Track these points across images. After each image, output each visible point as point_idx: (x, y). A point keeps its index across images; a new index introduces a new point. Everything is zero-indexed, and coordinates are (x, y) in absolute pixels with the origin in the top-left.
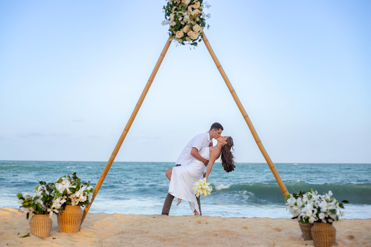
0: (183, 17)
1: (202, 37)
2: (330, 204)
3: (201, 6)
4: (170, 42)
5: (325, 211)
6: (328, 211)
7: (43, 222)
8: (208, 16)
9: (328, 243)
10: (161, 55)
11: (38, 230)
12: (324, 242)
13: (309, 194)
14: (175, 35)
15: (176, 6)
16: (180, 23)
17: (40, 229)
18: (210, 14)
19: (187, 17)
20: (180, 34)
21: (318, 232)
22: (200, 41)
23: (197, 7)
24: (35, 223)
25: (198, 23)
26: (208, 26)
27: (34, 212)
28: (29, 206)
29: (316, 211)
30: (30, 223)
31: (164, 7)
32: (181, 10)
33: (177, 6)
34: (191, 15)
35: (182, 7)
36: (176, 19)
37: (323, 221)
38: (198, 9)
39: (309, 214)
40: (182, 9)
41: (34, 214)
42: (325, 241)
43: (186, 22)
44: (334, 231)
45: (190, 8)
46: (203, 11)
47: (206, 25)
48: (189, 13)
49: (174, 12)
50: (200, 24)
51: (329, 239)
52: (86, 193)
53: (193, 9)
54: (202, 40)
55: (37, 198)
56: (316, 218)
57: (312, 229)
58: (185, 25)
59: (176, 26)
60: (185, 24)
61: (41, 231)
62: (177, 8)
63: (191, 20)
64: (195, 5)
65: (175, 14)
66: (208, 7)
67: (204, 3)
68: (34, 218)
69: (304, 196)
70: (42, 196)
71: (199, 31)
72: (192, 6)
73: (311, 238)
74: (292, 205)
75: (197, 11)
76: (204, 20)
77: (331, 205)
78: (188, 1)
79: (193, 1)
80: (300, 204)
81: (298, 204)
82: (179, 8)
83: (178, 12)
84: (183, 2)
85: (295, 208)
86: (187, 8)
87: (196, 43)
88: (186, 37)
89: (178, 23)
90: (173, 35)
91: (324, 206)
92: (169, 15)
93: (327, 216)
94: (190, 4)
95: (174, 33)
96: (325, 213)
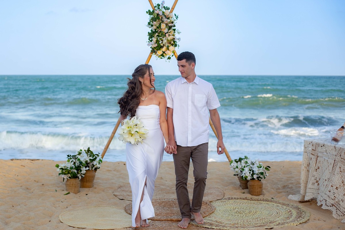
0: (162, 40)
1: (174, 53)
2: (260, 169)
3: (174, 33)
4: (151, 56)
6: (259, 173)
8: (179, 39)
9: (258, 192)
11: (73, 189)
12: (256, 191)
13: (245, 161)
15: (157, 33)
17: (74, 188)
18: (180, 38)
19: (165, 41)
20: (160, 52)
21: (252, 186)
23: (172, 34)
24: (71, 184)
25: (172, 45)
26: (179, 46)
27: (69, 177)
29: (251, 173)
30: (66, 184)
31: (149, 33)
32: (161, 36)
34: (168, 40)
35: (162, 34)
36: (158, 42)
37: (256, 179)
38: (173, 35)
41: (69, 179)
44: (262, 185)
45: (167, 35)
46: (176, 36)
47: (178, 46)
48: (167, 38)
49: (156, 37)
50: (174, 46)
51: (259, 190)
52: (100, 162)
53: (169, 35)
54: (174, 55)
55: (71, 168)
56: (251, 177)
57: (248, 184)
58: (163, 47)
59: (158, 47)
60: (164, 45)
61: (74, 189)
63: (168, 43)
64: (171, 33)
66: (179, 33)
67: (176, 31)
68: (70, 181)
69: (242, 161)
70: (74, 167)
71: (173, 50)
72: (169, 34)
73: (247, 188)
74: (235, 168)
76: (176, 43)
78: (166, 31)
79: (169, 30)
80: (240, 167)
81: (238, 167)
82: (160, 34)
83: (159, 37)
84: (162, 30)
85: (237, 170)
86: (165, 35)
87: (170, 58)
88: (164, 54)
89: (159, 44)
90: (155, 52)
91: (256, 170)
92: (152, 38)
93: (258, 176)
94: (167, 33)
95: (156, 51)
96: (257, 174)
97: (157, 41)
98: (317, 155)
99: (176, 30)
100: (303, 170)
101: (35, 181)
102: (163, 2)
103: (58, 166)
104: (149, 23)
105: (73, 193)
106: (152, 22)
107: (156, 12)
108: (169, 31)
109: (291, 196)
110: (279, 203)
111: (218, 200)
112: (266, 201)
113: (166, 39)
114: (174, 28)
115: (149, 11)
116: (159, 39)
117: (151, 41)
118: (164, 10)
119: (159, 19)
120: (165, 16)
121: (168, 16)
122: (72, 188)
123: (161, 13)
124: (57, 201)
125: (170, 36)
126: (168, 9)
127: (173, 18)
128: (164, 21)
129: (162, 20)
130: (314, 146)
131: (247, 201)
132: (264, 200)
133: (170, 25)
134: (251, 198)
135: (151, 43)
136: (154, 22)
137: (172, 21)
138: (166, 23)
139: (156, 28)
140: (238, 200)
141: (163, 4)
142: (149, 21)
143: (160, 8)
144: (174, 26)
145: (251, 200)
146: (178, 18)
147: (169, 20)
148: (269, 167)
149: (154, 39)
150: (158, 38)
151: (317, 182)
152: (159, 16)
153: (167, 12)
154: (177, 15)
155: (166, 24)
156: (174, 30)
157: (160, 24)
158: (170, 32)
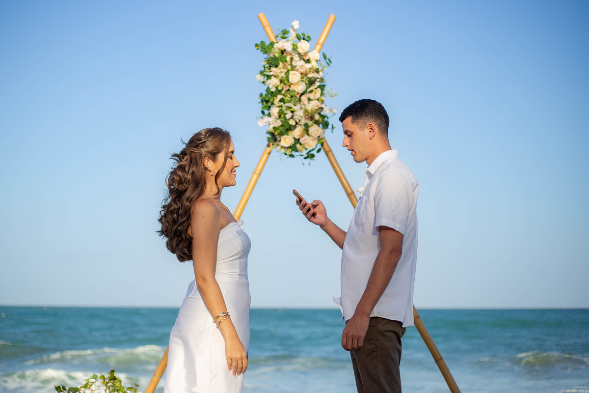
0: (293, 112)
1: (322, 145)
3: (322, 94)
14: (280, 141)
15: (281, 94)
16: (288, 122)
19: (299, 114)
20: (287, 140)
22: (319, 151)
23: (316, 97)
25: (317, 122)
26: (333, 128)
31: (261, 95)
32: (289, 102)
33: (283, 95)
34: (306, 111)
35: (292, 96)
36: (282, 116)
38: (318, 100)
40: (291, 100)
43: (298, 121)
45: (304, 98)
46: (325, 104)
47: (330, 126)
48: (303, 107)
49: (278, 105)
50: (321, 125)
53: (309, 100)
54: (322, 151)
58: (295, 127)
59: (282, 128)
60: (297, 123)
62: (284, 97)
63: (307, 119)
64: (313, 93)
65: (281, 108)
66: (332, 96)
71: (318, 135)
75: (315, 104)
76: (326, 119)
79: (310, 87)
82: (287, 98)
83: (284, 103)
84: (293, 88)
86: (300, 98)
87: (313, 156)
88: (298, 146)
89: (285, 122)
90: (276, 141)
92: (269, 108)
94: (306, 92)
95: (278, 138)
97: (281, 114)
99: (326, 88)
104: (262, 73)
106: (269, 69)
107: (279, 45)
108: (309, 90)
113: (301, 108)
114: (321, 84)
115: (262, 43)
116: (284, 109)
118: (297, 42)
119: (284, 61)
120: (299, 54)
121: (305, 55)
123: (289, 48)
125: (310, 102)
126: (308, 39)
127: (318, 63)
128: (296, 66)
129: (292, 65)
133: (310, 75)
135: (266, 119)
136: (273, 69)
138: (302, 71)
139: (279, 82)
142: (262, 69)
143: (289, 38)
146: (330, 62)
147: (308, 66)
149: (275, 111)
150: (282, 106)
152: (285, 54)
153: (304, 46)
154: (328, 57)
155: (302, 73)
156: (322, 88)
157: (288, 71)
158: (312, 91)
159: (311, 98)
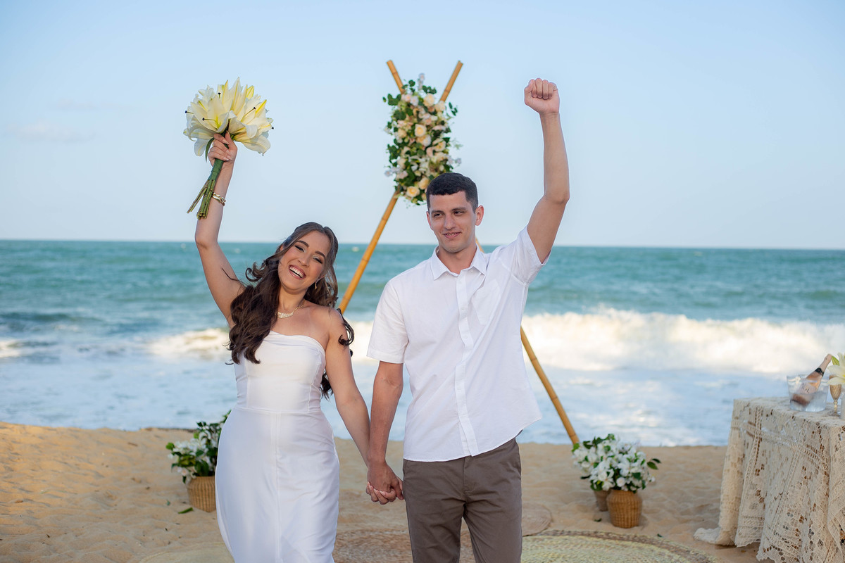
0: (418, 164)
2: (634, 464)
3: (447, 146)
4: (396, 200)
5: (626, 475)
6: (630, 475)
7: (210, 487)
8: (458, 161)
9: (630, 519)
10: (383, 219)
11: (203, 499)
12: (624, 518)
13: (606, 445)
14: (406, 191)
15: (407, 146)
16: (414, 173)
18: (460, 159)
19: (425, 166)
20: (413, 191)
21: (615, 503)
23: (442, 150)
27: (195, 474)
28: (191, 464)
29: (612, 473)
30: (189, 489)
31: (389, 146)
32: (415, 154)
33: (409, 147)
34: (431, 163)
35: (417, 150)
36: (408, 168)
37: (623, 488)
38: (443, 152)
39: (602, 477)
40: (417, 153)
41: (194, 477)
42: (626, 517)
44: (640, 502)
45: (429, 151)
46: (450, 154)
48: (428, 159)
49: (404, 156)
51: (632, 514)
53: (434, 152)
55: (200, 452)
56: (612, 483)
57: (607, 499)
58: (420, 178)
59: (408, 179)
60: (422, 174)
61: (206, 501)
62: (410, 150)
63: (432, 171)
64: (438, 146)
65: (407, 160)
66: (458, 146)
67: (453, 141)
68: (196, 482)
69: (600, 446)
70: (206, 450)
72: (434, 148)
73: (607, 510)
74: (581, 460)
75: (440, 156)
76: (451, 169)
77: (634, 467)
78: (426, 141)
79: (435, 139)
80: (593, 458)
81: (589, 459)
82: (414, 150)
83: (411, 156)
84: (418, 141)
85: (585, 465)
86: (425, 151)
89: (411, 173)
90: (402, 190)
91: (625, 468)
92: (396, 158)
93: (629, 482)
94: (431, 145)
95: (405, 188)
96: (627, 478)
97: (407, 166)
98: (758, 436)
99: (450, 140)
100: (729, 470)
101: (134, 479)
102: (422, 76)
103: (171, 447)
104: (389, 125)
105: (203, 510)
106: (397, 122)
107: (405, 98)
108: (435, 142)
109: (701, 530)
110: (666, 548)
111: (528, 536)
112: (640, 541)
113: (426, 161)
114: (446, 135)
115: (390, 96)
116: (410, 161)
117: (395, 165)
118: (423, 94)
119: (411, 114)
120: (426, 108)
121: (432, 107)
122: (201, 498)
123: (415, 101)
124: (157, 527)
125: (436, 154)
126: (433, 92)
127: (445, 114)
128: (421, 119)
129: (418, 118)
130: (753, 414)
131: (595, 539)
132: (636, 538)
133: (437, 128)
134: (608, 534)
135: (394, 169)
136: (401, 122)
137: (443, 119)
138: (428, 124)
139: (405, 135)
140: (575, 537)
141: (422, 80)
142: (390, 120)
143: (416, 91)
144: (448, 131)
145: (604, 539)
146: (456, 112)
147: (434, 118)
148: (657, 461)
150: (408, 158)
151: (762, 500)
152: (411, 108)
153: (430, 100)
154: (454, 107)
155: (427, 126)
156: (447, 140)
157: (413, 126)
158: (436, 145)
159: (437, 150)
